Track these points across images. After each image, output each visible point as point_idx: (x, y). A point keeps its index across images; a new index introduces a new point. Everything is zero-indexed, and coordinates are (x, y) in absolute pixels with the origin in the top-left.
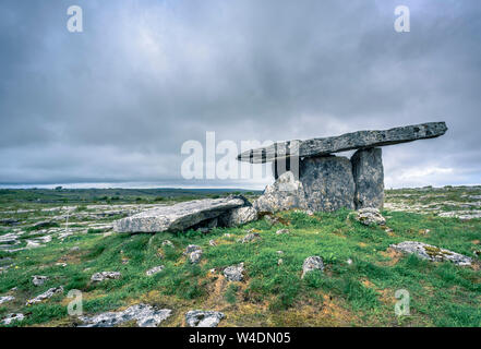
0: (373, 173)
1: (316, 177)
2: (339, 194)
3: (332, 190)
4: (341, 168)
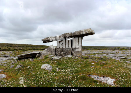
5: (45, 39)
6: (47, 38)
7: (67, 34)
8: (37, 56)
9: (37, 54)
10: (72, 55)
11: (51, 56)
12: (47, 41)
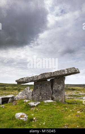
0: (58, 87)
1: (37, 89)
2: (45, 94)
3: (42, 93)
4: (46, 85)
5: (19, 80)
6: (22, 79)
7: (46, 73)
8: (9, 101)
9: (10, 99)
10: (52, 100)
11: (27, 101)
12: (22, 82)
